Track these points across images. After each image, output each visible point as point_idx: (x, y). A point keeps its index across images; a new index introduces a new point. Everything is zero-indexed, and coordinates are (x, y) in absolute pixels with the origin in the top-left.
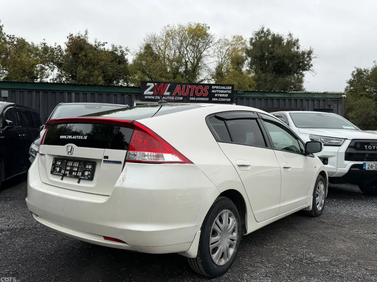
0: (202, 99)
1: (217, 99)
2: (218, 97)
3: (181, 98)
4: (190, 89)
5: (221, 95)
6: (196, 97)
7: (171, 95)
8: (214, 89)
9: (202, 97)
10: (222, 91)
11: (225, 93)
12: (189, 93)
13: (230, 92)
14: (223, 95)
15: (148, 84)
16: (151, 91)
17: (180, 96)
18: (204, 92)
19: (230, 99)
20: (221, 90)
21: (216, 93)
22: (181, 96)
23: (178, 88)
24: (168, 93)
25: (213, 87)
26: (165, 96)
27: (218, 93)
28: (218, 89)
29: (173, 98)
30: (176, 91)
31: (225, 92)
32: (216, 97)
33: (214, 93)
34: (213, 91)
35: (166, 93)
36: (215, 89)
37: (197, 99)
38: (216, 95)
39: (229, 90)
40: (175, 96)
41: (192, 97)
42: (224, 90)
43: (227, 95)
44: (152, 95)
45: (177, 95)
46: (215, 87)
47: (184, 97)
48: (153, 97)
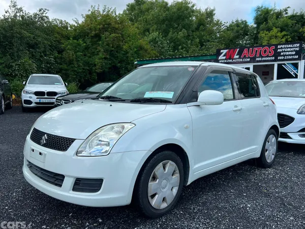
0: (268, 59)
1: (283, 58)
2: (284, 56)
3: (249, 60)
4: (257, 51)
5: (287, 53)
6: (262, 57)
7: (240, 58)
8: (280, 48)
9: (268, 56)
10: (289, 50)
11: (292, 51)
12: (256, 55)
13: (297, 49)
14: (290, 53)
15: (222, 51)
16: (224, 56)
17: (247, 58)
18: (270, 52)
19: (297, 56)
20: (287, 48)
21: (282, 52)
22: (249, 58)
23: (245, 51)
24: (238, 56)
25: (279, 47)
26: (235, 59)
27: (285, 51)
28: (285, 48)
29: (241, 60)
30: (244, 54)
31: (292, 49)
32: (282, 56)
33: (280, 52)
34: (279, 50)
35: (236, 57)
36: (282, 48)
37: (263, 59)
38: (282, 54)
39: (297, 47)
40: (243, 59)
41: (258, 57)
42: (291, 48)
43: (294, 53)
44: (225, 59)
45: (245, 57)
46: (281, 46)
47: (251, 58)
48: (226, 61)
